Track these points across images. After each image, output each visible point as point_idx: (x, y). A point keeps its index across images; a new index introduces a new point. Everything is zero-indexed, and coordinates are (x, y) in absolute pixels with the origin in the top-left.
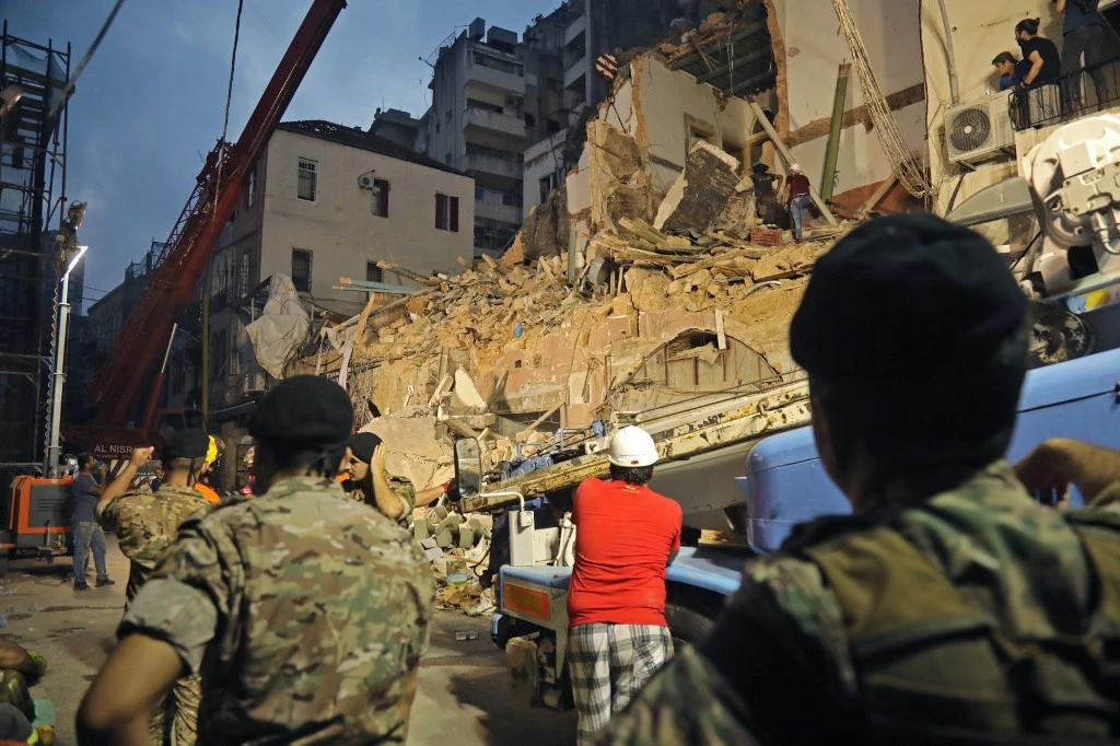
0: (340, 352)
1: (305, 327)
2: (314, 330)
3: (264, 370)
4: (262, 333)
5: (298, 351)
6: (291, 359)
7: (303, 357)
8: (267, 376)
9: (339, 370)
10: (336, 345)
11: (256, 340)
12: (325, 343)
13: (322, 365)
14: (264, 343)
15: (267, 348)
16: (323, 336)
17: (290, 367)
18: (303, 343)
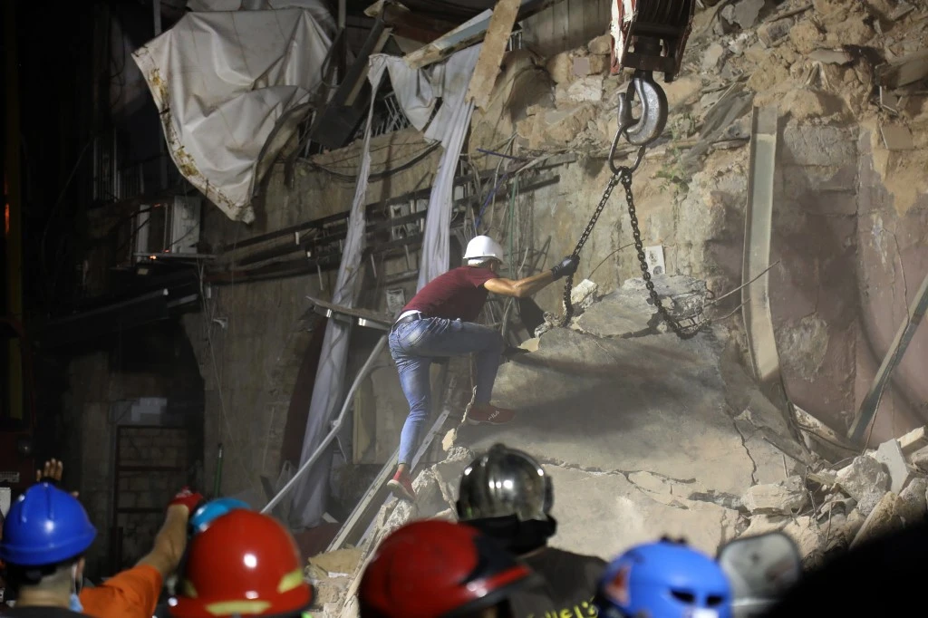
0: (430, 135)
1: (320, 51)
2: (350, 59)
3: (194, 191)
4: (185, 71)
5: (302, 127)
6: (279, 156)
7: (315, 149)
8: (204, 208)
9: (426, 194)
10: (416, 112)
11: (167, 96)
12: (385, 104)
13: (372, 178)
14: (193, 105)
15: (202, 120)
16: (375, 81)
17: (276, 184)
18: (318, 101)
